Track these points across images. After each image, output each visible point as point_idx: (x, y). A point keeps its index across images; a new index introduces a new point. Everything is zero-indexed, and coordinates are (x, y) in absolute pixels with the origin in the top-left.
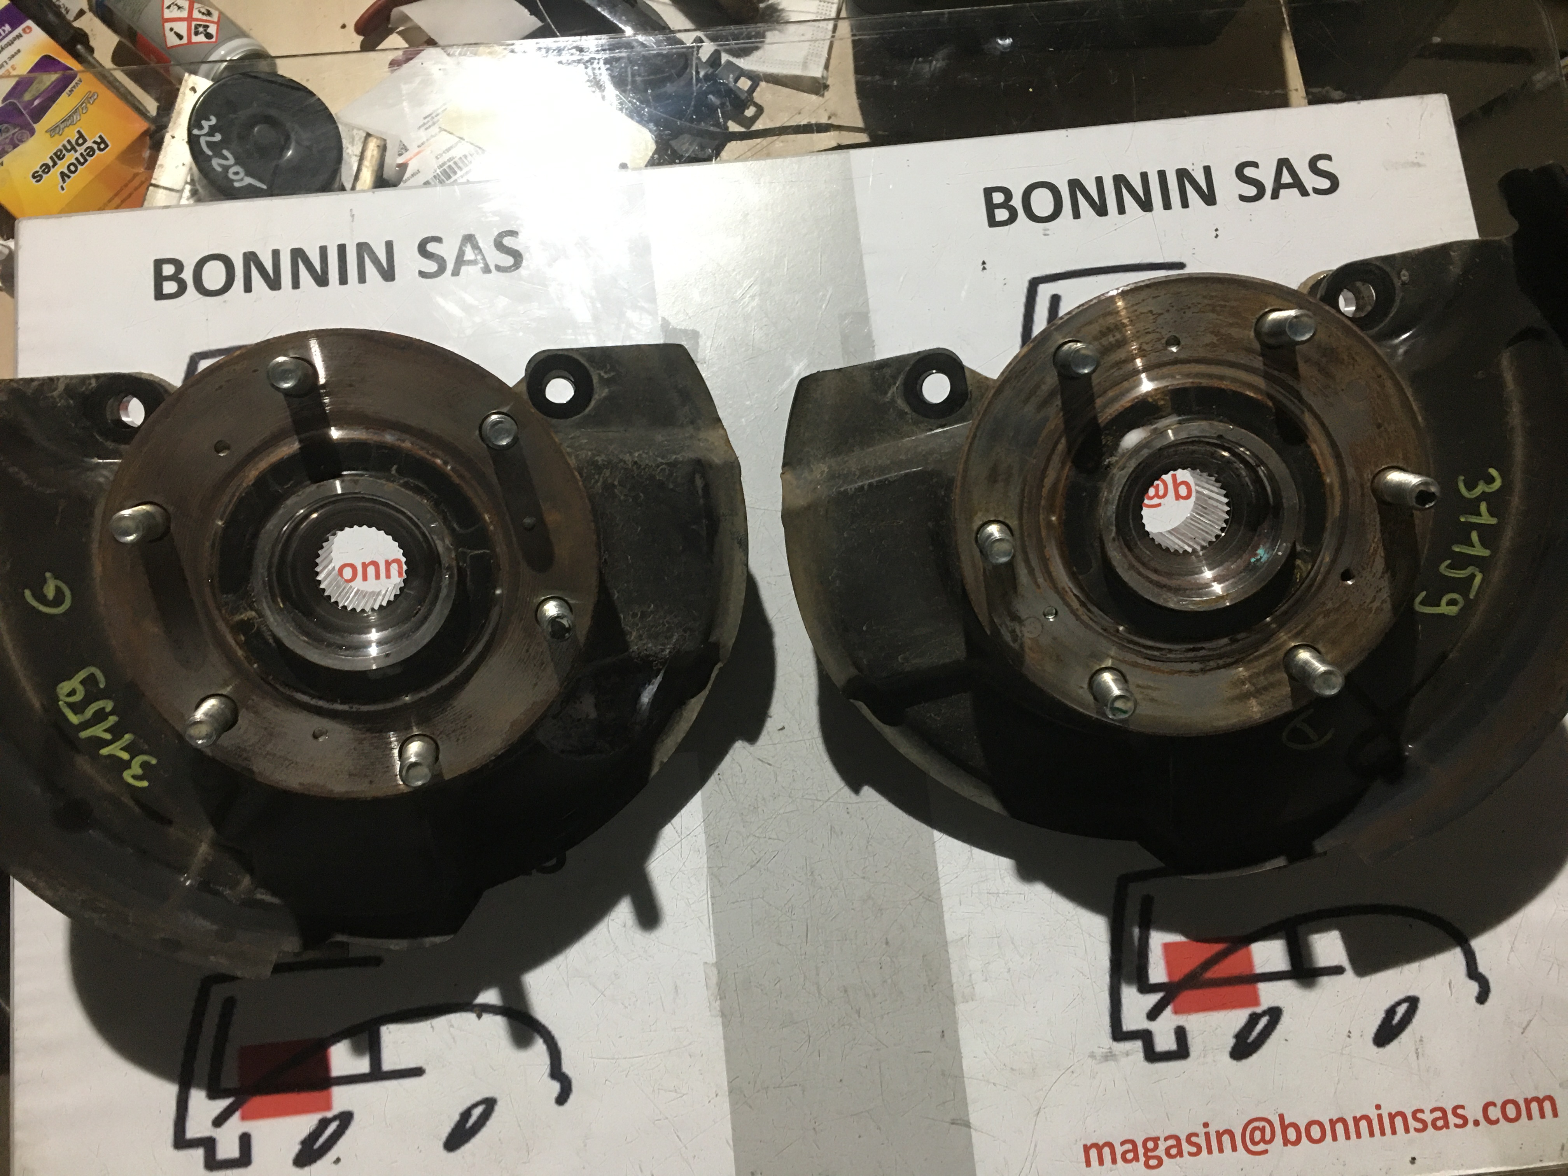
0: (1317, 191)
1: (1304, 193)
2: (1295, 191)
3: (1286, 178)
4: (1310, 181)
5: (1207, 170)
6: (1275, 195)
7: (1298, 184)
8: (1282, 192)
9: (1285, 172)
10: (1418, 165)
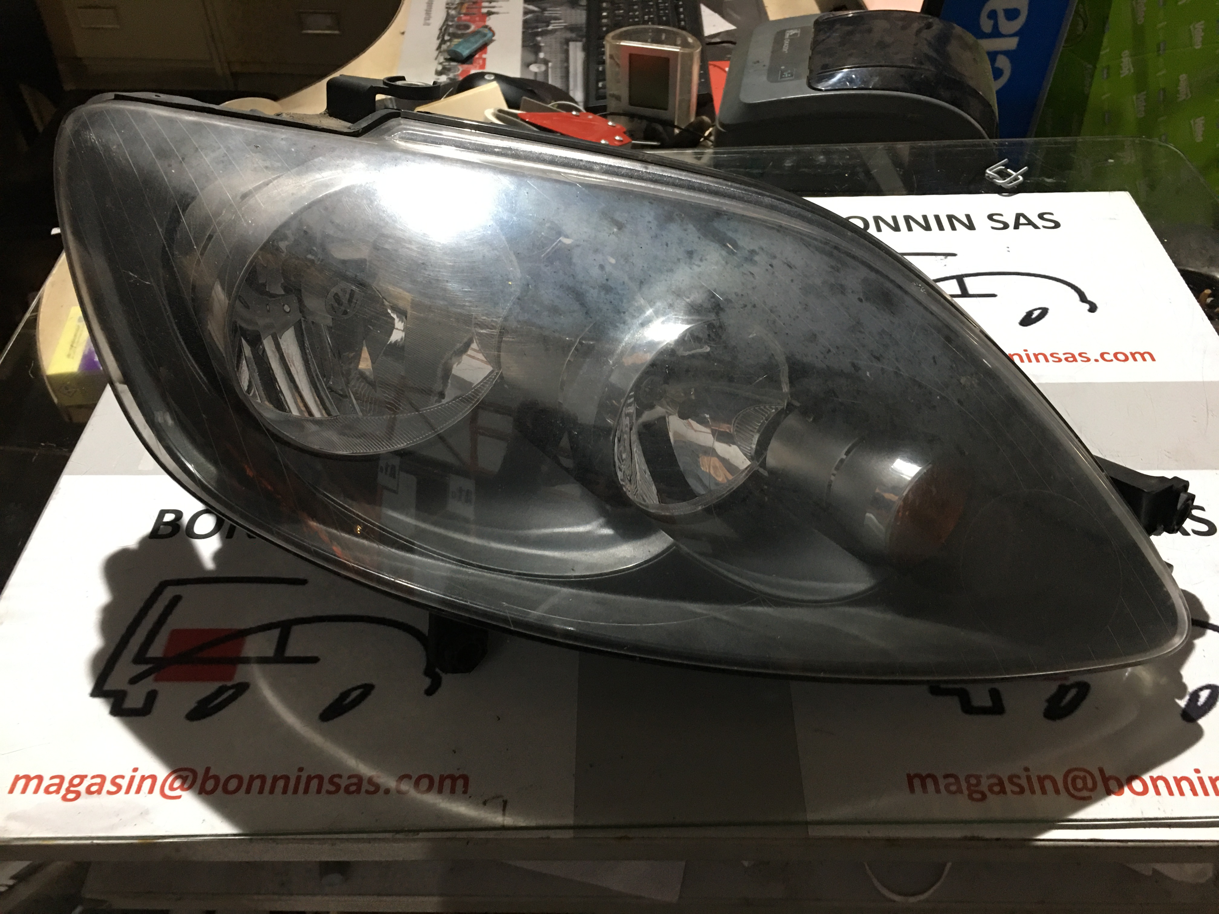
0: (1044, 227)
1: (1036, 227)
2: (1030, 227)
3: (1022, 220)
4: (1039, 222)
5: (968, 217)
6: (1017, 226)
7: (1030, 223)
8: (1020, 227)
9: (1021, 218)
10: (1115, 219)
